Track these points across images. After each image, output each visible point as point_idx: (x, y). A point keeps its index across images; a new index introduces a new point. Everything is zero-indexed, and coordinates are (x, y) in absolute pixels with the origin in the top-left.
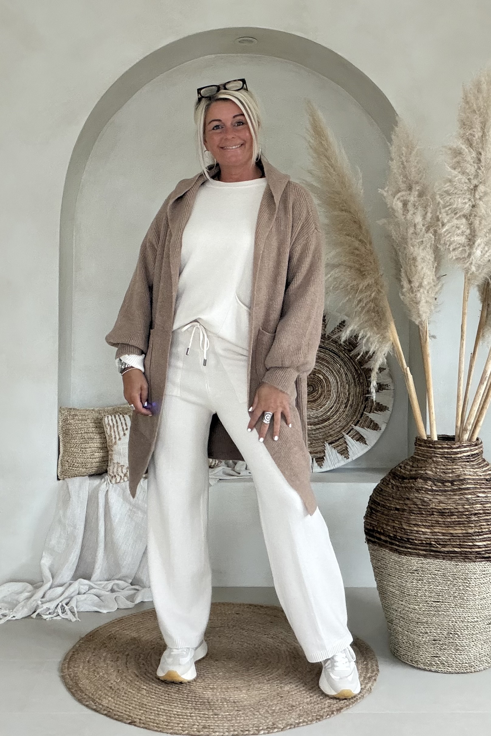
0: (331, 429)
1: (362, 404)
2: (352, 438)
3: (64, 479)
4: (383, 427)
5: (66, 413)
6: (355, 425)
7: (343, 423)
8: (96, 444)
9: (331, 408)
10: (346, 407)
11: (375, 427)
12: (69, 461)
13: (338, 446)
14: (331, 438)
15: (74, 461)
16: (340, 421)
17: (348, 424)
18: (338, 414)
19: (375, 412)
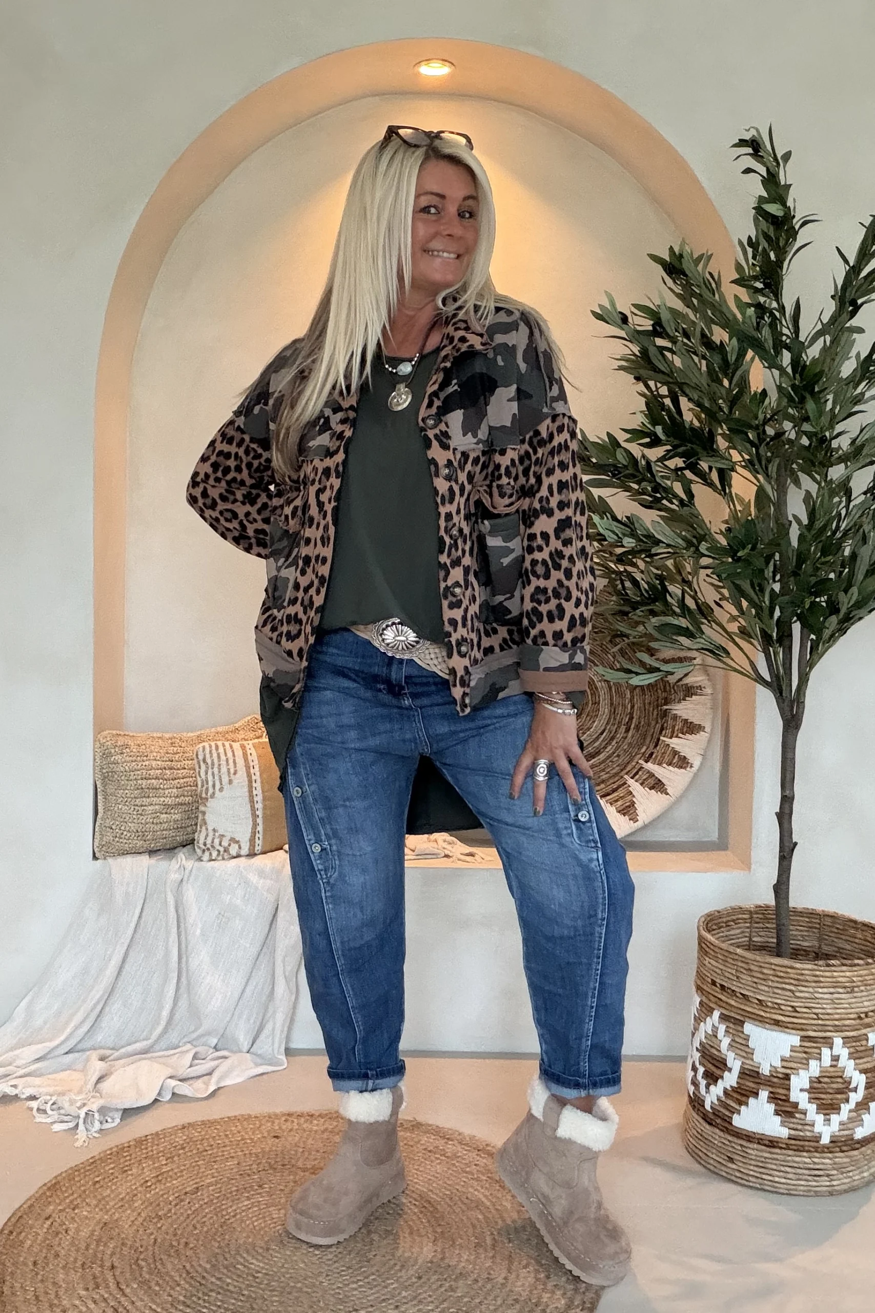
0: (603, 770)
1: (657, 722)
2: (642, 784)
3: (105, 859)
4: (696, 761)
5: (109, 743)
6: (647, 762)
7: (624, 759)
8: (162, 799)
9: (602, 733)
10: (627, 730)
11: (683, 762)
12: (114, 827)
13: (617, 801)
14: (603, 786)
15: (123, 828)
16: (618, 756)
17: (631, 760)
18: (614, 743)
19: (680, 735)
